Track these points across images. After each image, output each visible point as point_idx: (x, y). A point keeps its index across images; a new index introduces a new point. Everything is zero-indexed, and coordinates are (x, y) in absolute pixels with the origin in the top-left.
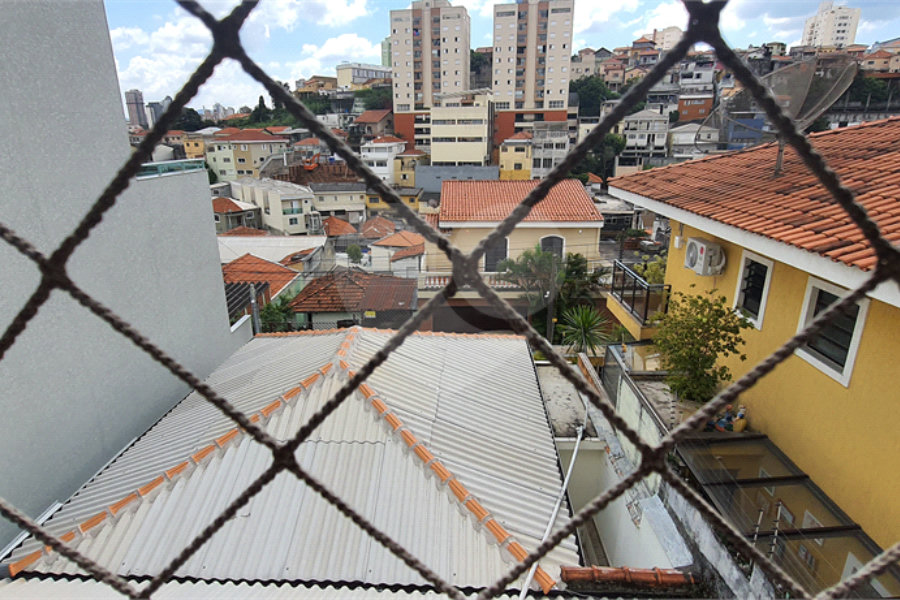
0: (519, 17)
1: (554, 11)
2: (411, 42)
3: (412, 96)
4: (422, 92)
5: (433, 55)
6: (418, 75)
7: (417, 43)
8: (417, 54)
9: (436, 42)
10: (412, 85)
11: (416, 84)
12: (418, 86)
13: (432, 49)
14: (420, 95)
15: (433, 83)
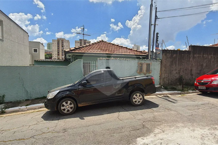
0: (80, 43)
1: (87, 43)
2: (57, 46)
3: (57, 57)
4: (59, 56)
5: (62, 49)
6: (58, 53)
7: (58, 46)
8: (58, 48)
9: (63, 46)
10: (57, 54)
11: (58, 54)
12: (58, 55)
13: (62, 48)
14: (59, 57)
15: (62, 54)
